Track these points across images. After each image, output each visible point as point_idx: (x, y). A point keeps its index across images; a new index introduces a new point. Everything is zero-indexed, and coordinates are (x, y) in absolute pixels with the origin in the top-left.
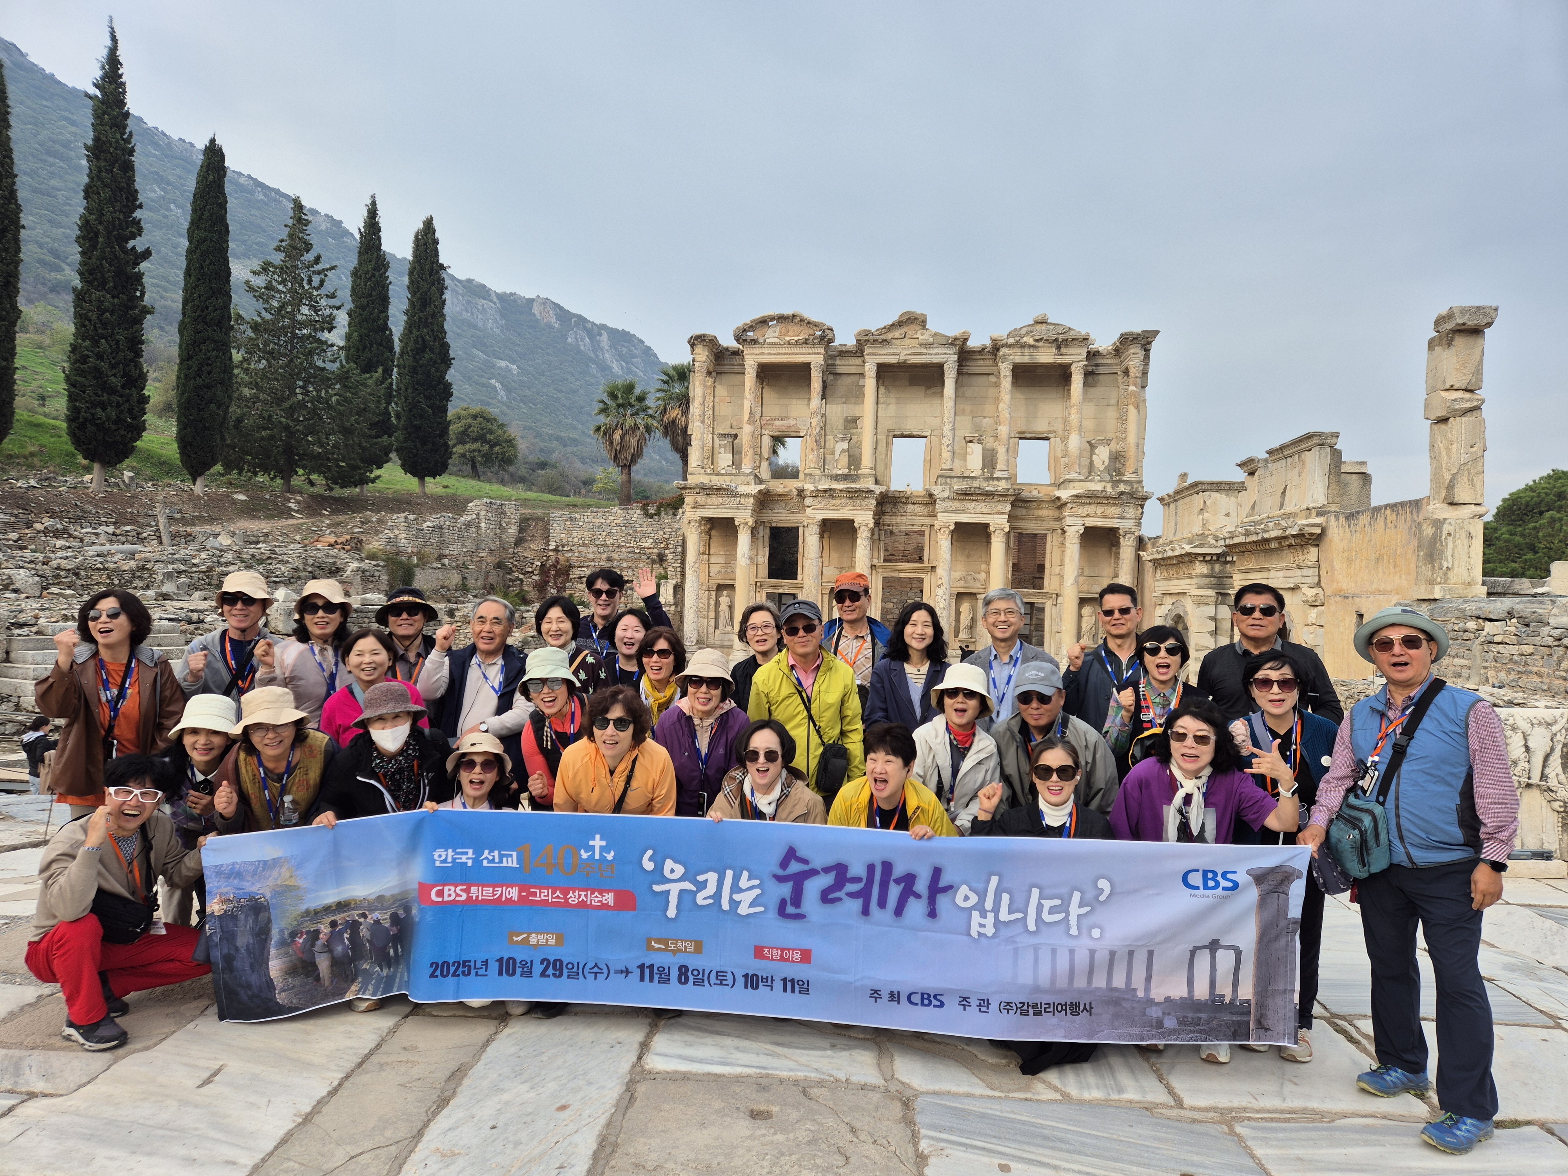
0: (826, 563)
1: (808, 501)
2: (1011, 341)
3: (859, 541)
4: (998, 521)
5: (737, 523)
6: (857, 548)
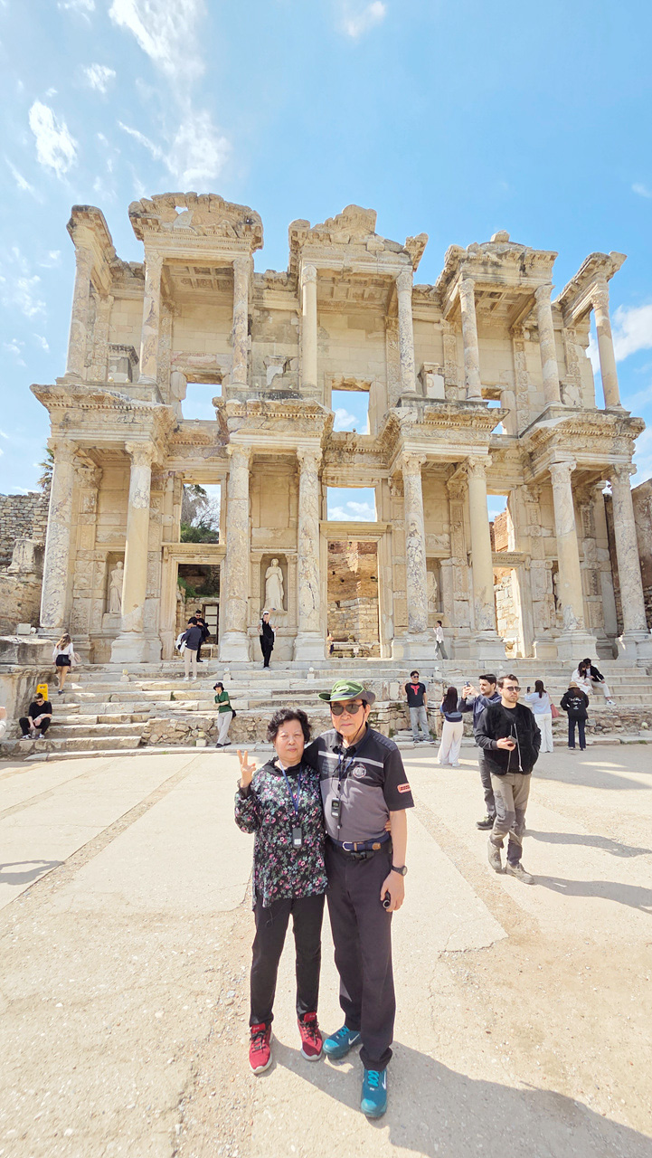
0: (256, 524)
1: (231, 424)
2: (472, 255)
3: (303, 478)
4: (477, 454)
5: (128, 449)
6: (301, 486)
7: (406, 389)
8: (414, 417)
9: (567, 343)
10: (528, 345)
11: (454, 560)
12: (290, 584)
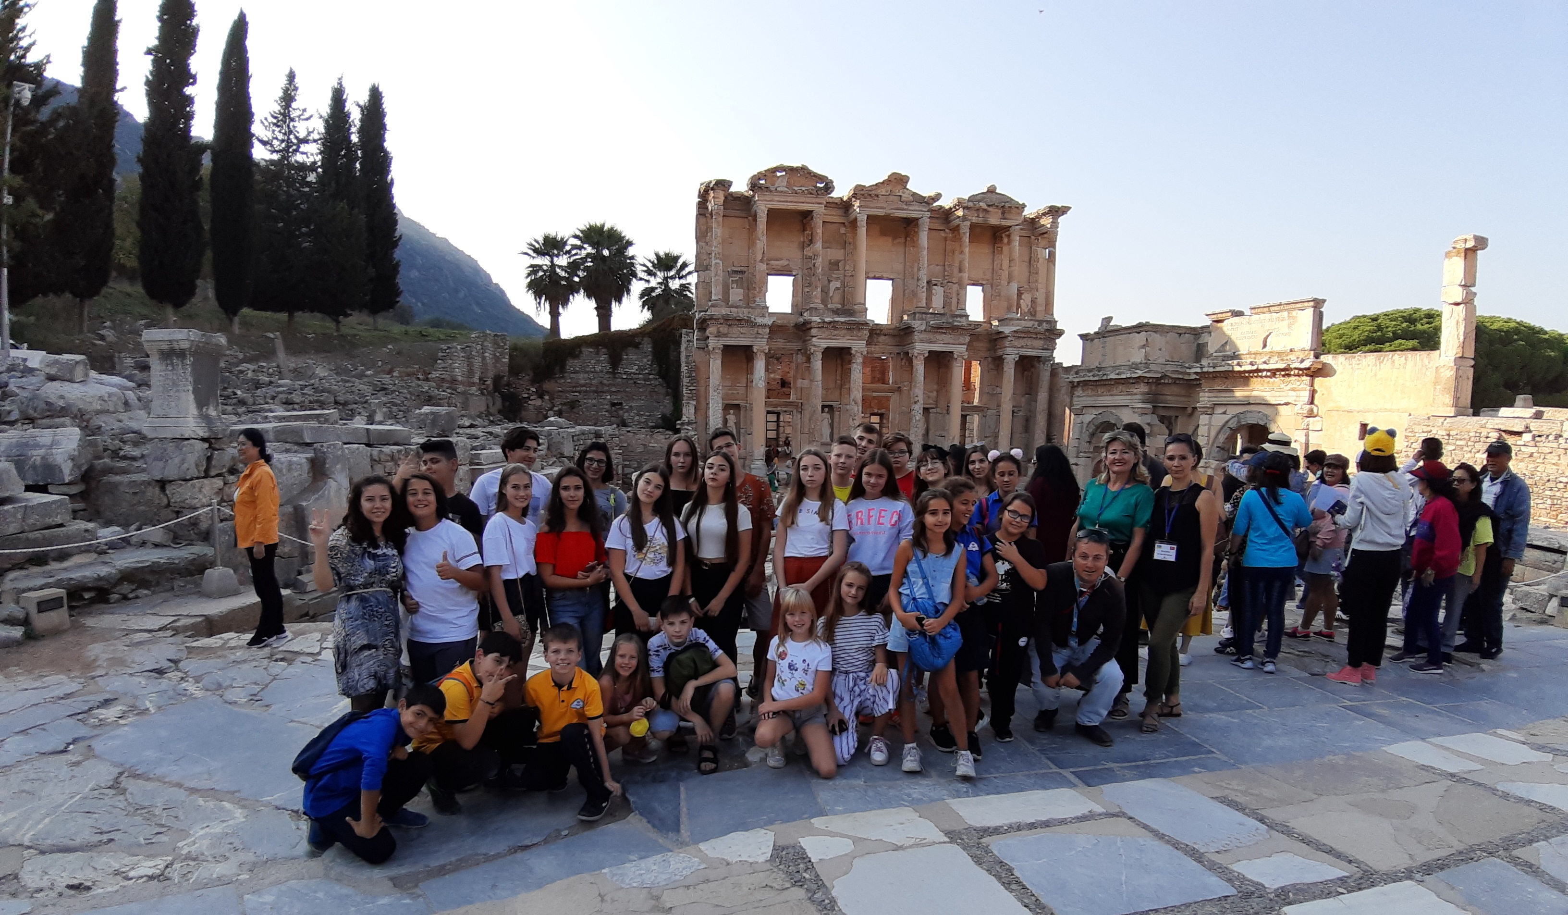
3: (855, 366)
4: (960, 350)
5: (755, 350)
6: (852, 372)
7: (920, 305)
8: (923, 328)
9: (1033, 248)
10: (1005, 249)
11: (939, 410)
12: (835, 424)
